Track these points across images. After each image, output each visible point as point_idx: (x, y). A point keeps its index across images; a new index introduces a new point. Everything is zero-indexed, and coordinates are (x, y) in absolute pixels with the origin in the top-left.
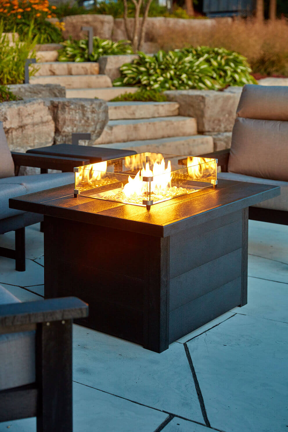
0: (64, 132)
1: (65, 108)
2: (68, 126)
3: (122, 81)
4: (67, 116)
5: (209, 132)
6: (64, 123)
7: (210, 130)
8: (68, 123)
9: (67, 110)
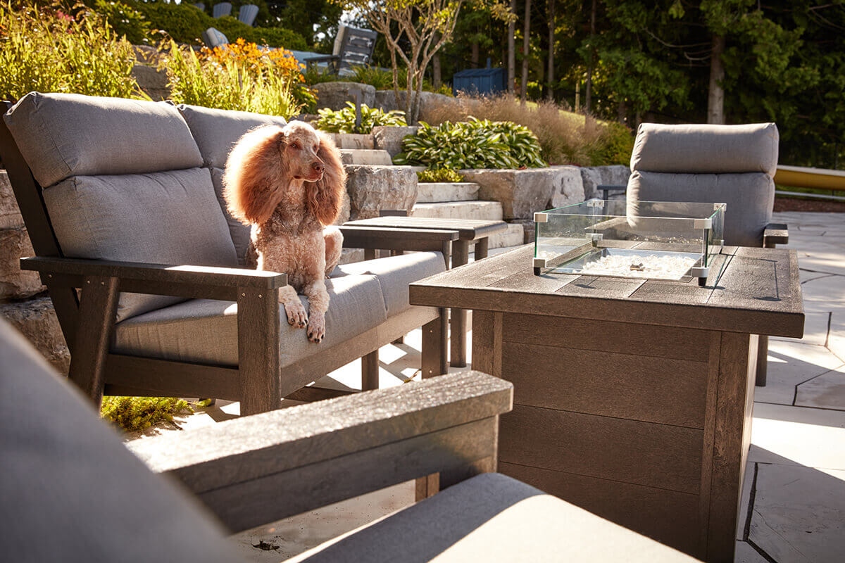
0: (365, 210)
1: (365, 176)
2: (369, 202)
3: (404, 157)
4: (369, 187)
5: (517, 219)
6: (365, 198)
7: (519, 217)
8: (369, 197)
9: (368, 177)
